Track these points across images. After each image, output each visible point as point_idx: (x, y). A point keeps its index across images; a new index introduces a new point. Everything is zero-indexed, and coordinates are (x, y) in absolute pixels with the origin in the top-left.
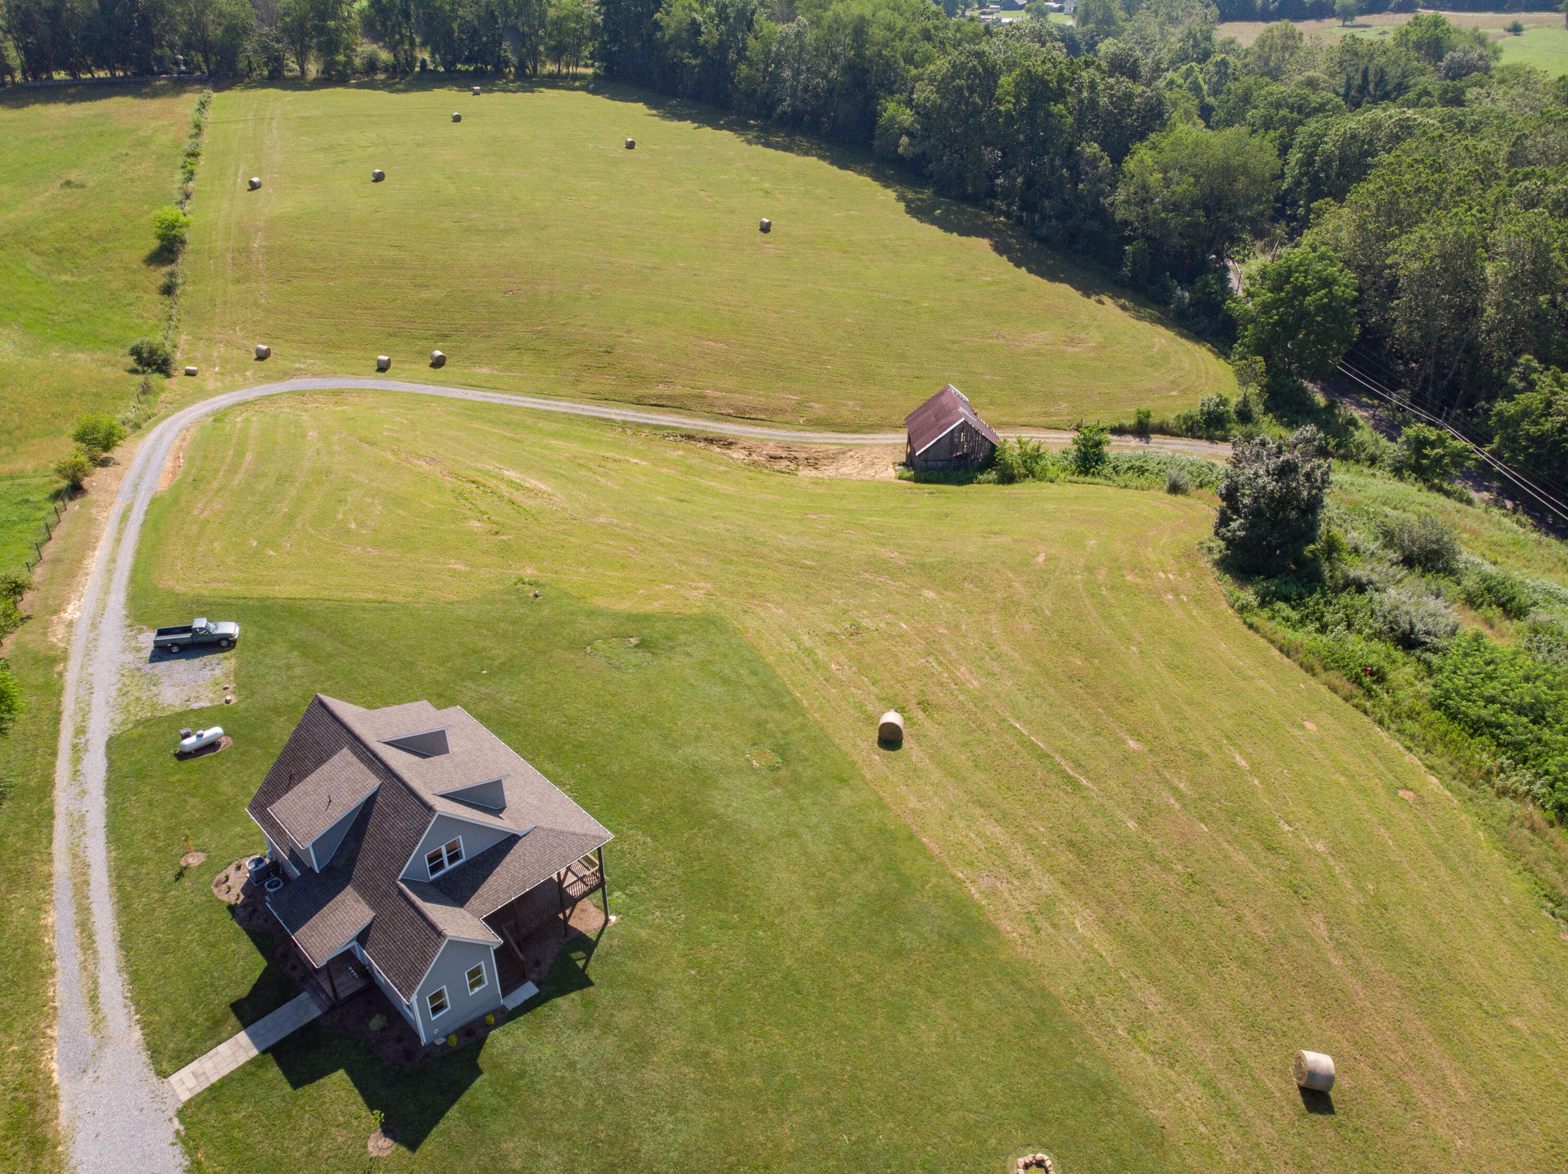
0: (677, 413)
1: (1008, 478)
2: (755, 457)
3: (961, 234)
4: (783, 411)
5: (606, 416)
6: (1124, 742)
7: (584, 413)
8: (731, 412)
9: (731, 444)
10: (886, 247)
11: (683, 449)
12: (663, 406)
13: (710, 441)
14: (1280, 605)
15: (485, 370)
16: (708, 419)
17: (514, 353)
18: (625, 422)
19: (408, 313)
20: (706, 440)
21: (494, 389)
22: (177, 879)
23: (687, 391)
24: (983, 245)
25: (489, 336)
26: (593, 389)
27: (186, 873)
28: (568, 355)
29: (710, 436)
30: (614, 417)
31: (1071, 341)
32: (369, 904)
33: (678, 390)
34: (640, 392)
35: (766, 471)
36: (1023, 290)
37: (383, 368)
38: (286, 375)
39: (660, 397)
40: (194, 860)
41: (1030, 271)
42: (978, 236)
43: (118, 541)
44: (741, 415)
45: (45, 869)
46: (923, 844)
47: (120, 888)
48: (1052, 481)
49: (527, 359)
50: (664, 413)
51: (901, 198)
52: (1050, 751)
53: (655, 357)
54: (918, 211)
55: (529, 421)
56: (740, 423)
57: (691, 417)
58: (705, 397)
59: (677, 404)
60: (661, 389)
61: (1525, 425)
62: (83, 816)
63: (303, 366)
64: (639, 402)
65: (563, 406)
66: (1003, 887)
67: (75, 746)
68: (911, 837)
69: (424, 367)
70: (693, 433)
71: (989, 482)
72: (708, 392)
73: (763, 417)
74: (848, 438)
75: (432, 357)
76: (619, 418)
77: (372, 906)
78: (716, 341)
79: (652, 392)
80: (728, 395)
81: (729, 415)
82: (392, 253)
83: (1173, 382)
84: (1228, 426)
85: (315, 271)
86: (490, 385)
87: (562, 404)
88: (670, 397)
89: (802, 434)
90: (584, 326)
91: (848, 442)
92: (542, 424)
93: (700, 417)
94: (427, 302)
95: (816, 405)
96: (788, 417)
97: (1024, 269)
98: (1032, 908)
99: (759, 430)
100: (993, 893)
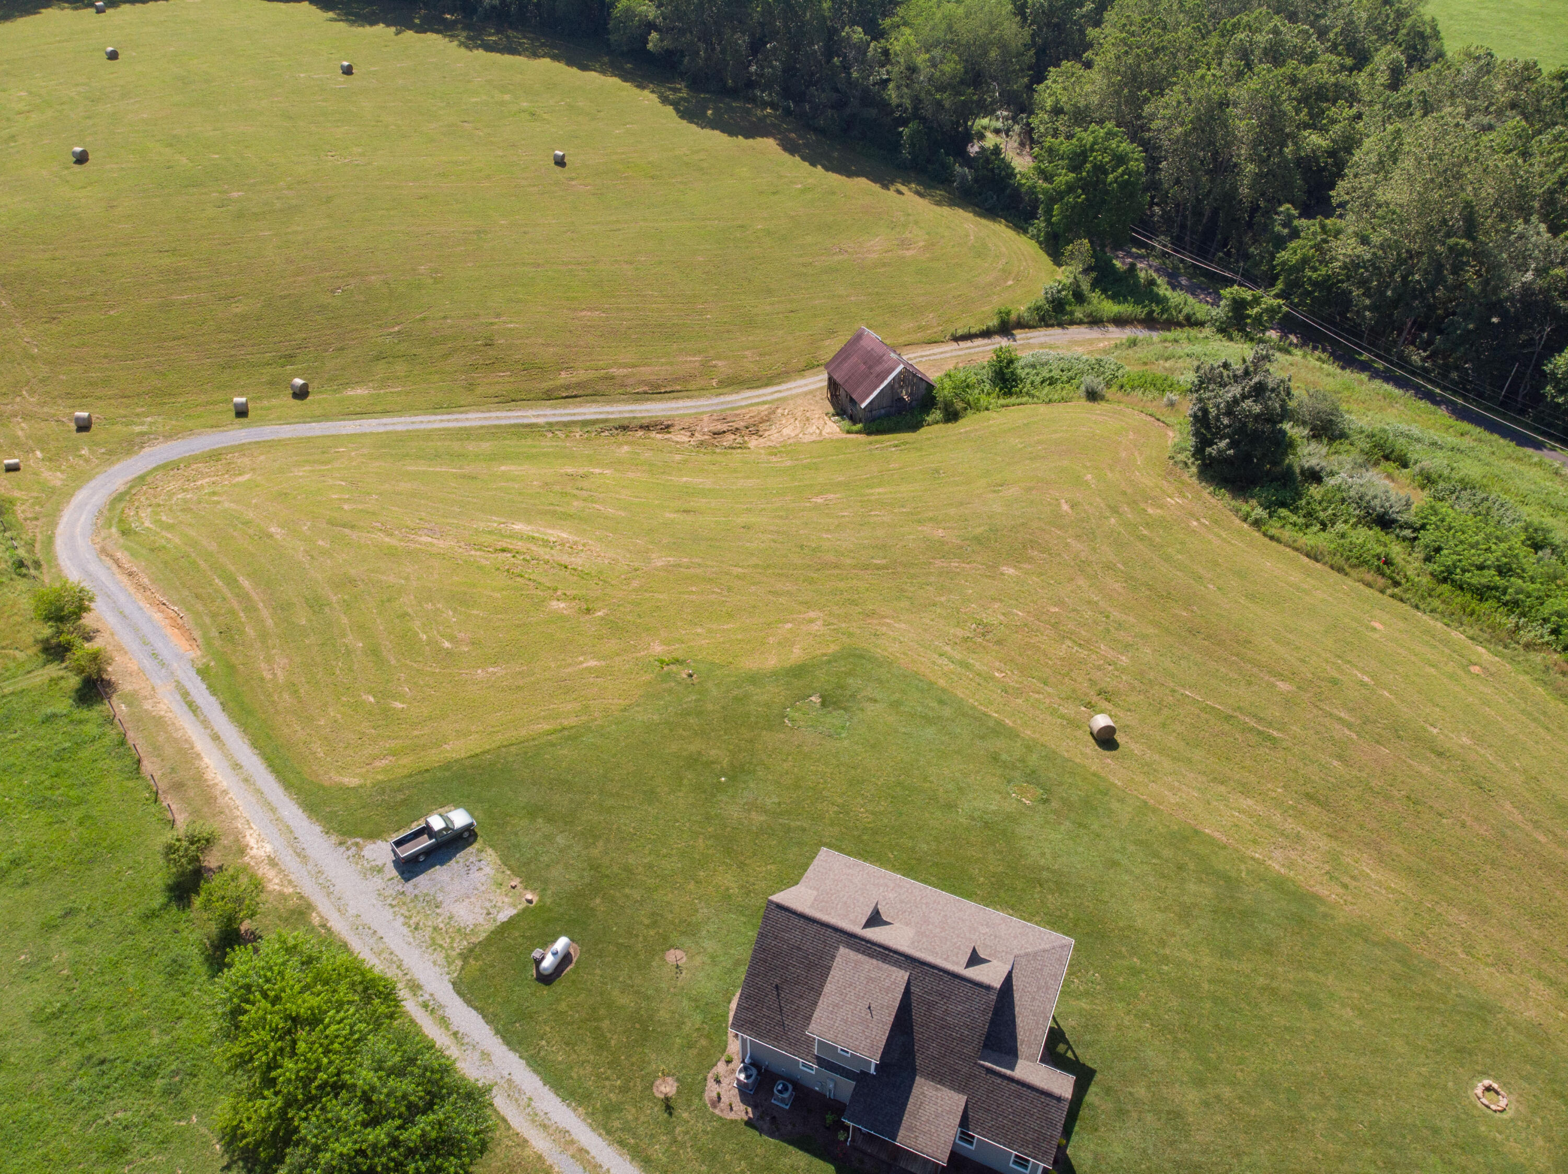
0: (593, 401)
1: (952, 416)
2: (698, 436)
3: (746, 137)
4: (693, 376)
5: (526, 421)
6: (1274, 686)
7: (503, 422)
8: (646, 388)
9: (668, 427)
10: (687, 164)
11: (627, 443)
12: (576, 396)
13: (646, 428)
14: (1283, 512)
15: (360, 391)
16: (626, 401)
17: (382, 365)
18: (550, 424)
19: (230, 336)
20: (641, 427)
21: (385, 412)
22: (671, 1114)
23: (592, 374)
24: (769, 144)
25: (342, 349)
26: (492, 391)
27: (672, 1104)
28: (445, 356)
29: (645, 422)
30: (534, 420)
31: (904, 244)
32: (952, 1088)
33: (581, 375)
34: (546, 385)
35: (718, 450)
36: (834, 193)
37: (242, 412)
38: (131, 445)
39: (567, 387)
40: (667, 1088)
41: (827, 169)
42: (762, 137)
43: (216, 738)
44: (656, 391)
45: (528, 1152)
46: (1208, 835)
47: (622, 1143)
48: (987, 409)
49: (400, 368)
50: (580, 405)
51: (665, 100)
52: (1230, 712)
53: (540, 341)
54: (690, 114)
55: (456, 446)
56: (660, 400)
57: (609, 402)
58: (613, 378)
59: (590, 391)
60: (564, 377)
61: (1308, 273)
62: (509, 1080)
63: (144, 428)
64: (549, 396)
65: (473, 419)
66: (1293, 855)
67: (425, 1006)
68: (1196, 832)
69: (287, 399)
70: (626, 423)
71: (937, 422)
72: (614, 371)
73: (679, 388)
74: (768, 393)
75: (293, 386)
76: (541, 421)
77: (960, 1089)
78: (590, 309)
79: (558, 382)
80: (634, 370)
81: (646, 393)
82: (166, 261)
83: (1004, 271)
84: (1068, 308)
85: (80, 299)
86: (379, 408)
87: (470, 416)
88: (579, 385)
89: (722, 399)
90: (445, 318)
91: (769, 398)
92: (472, 447)
93: (619, 401)
94: (244, 317)
95: (720, 363)
96: (700, 383)
97: (819, 167)
98: (1327, 867)
99: (681, 403)
100: (1291, 865)
